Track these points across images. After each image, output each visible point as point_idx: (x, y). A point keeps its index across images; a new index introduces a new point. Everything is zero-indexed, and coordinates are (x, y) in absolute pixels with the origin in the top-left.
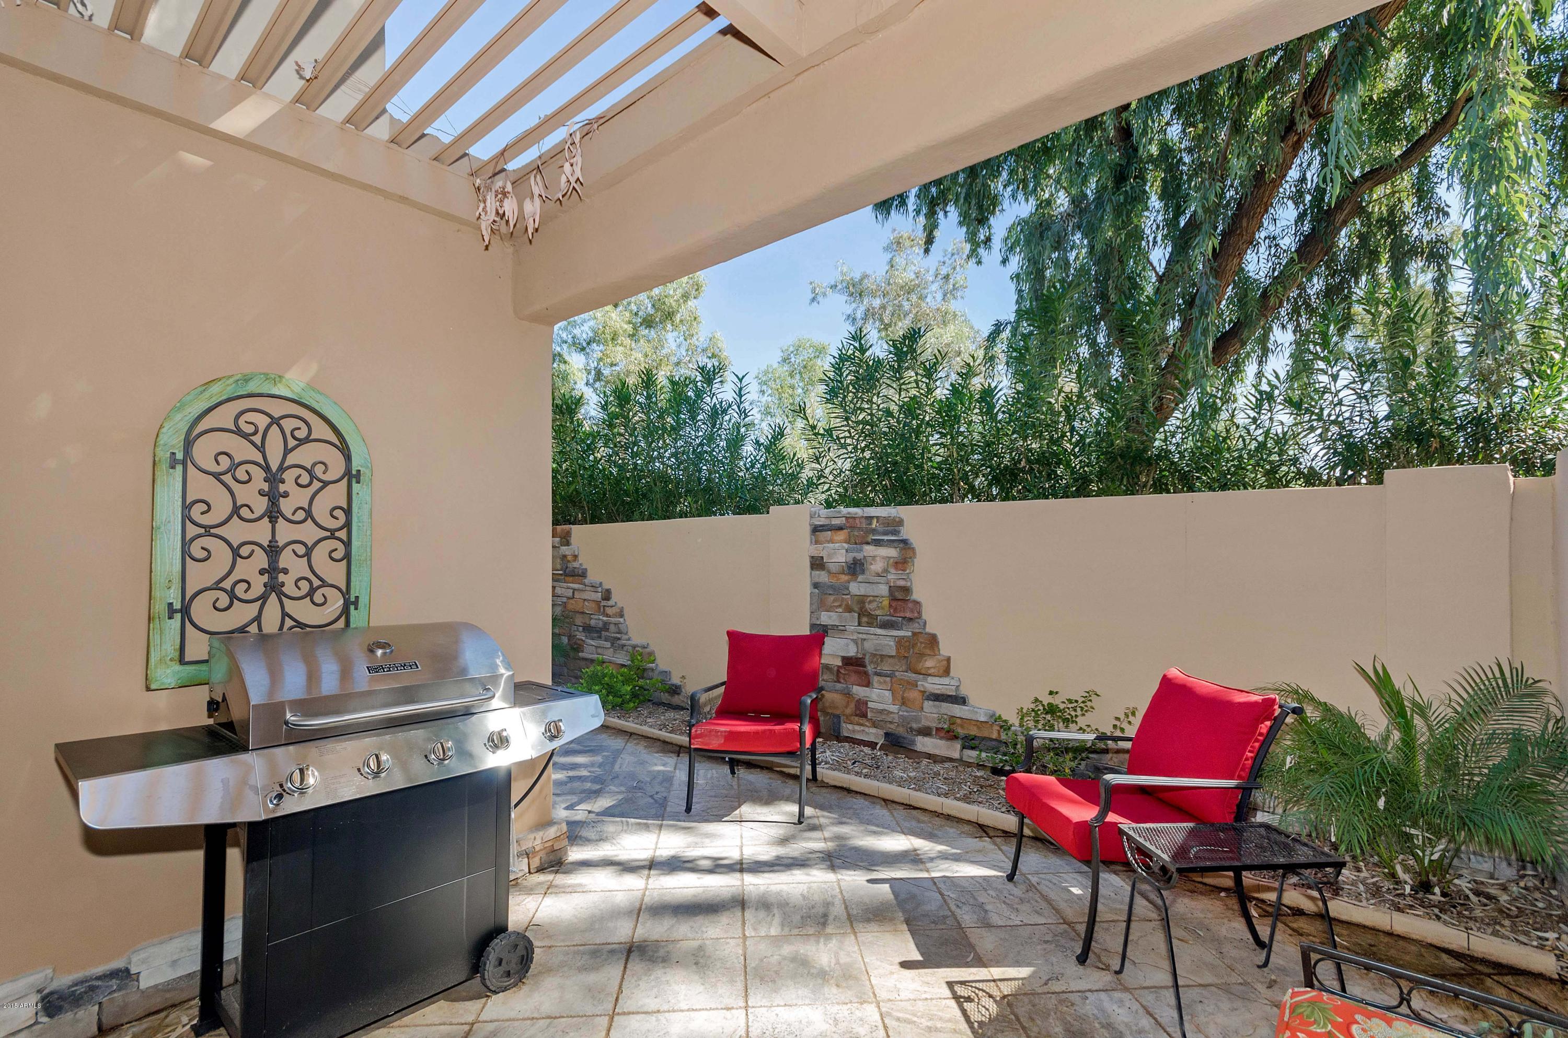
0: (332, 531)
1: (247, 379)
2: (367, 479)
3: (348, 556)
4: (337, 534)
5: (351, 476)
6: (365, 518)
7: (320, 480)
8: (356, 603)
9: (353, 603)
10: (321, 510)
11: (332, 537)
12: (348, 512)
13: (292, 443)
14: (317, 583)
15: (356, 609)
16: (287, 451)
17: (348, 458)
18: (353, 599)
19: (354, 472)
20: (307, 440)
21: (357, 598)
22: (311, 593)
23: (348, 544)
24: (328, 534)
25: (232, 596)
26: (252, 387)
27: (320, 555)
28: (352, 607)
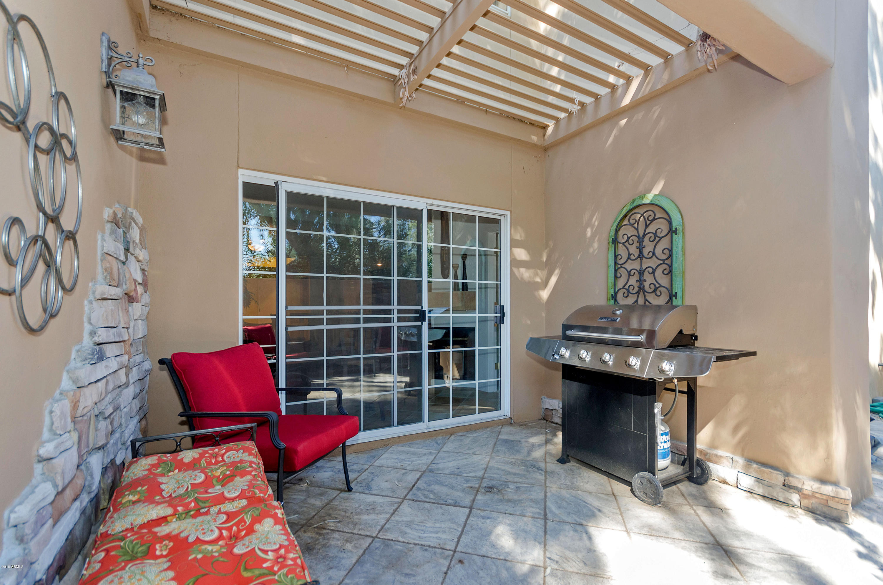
0: (664, 260)
1: (634, 201)
2: (680, 231)
3: (670, 272)
4: (666, 262)
5: (672, 231)
6: (680, 252)
7: (659, 237)
8: (676, 296)
9: (674, 296)
10: (658, 251)
11: (664, 263)
12: (671, 251)
13: (648, 222)
14: (658, 285)
15: (676, 299)
16: (647, 226)
17: (670, 223)
18: (674, 294)
19: (674, 229)
20: (654, 219)
21: (676, 293)
22: (654, 291)
23: (671, 266)
24: (662, 262)
25: (629, 292)
26: (636, 204)
27: (659, 272)
28: (674, 298)
